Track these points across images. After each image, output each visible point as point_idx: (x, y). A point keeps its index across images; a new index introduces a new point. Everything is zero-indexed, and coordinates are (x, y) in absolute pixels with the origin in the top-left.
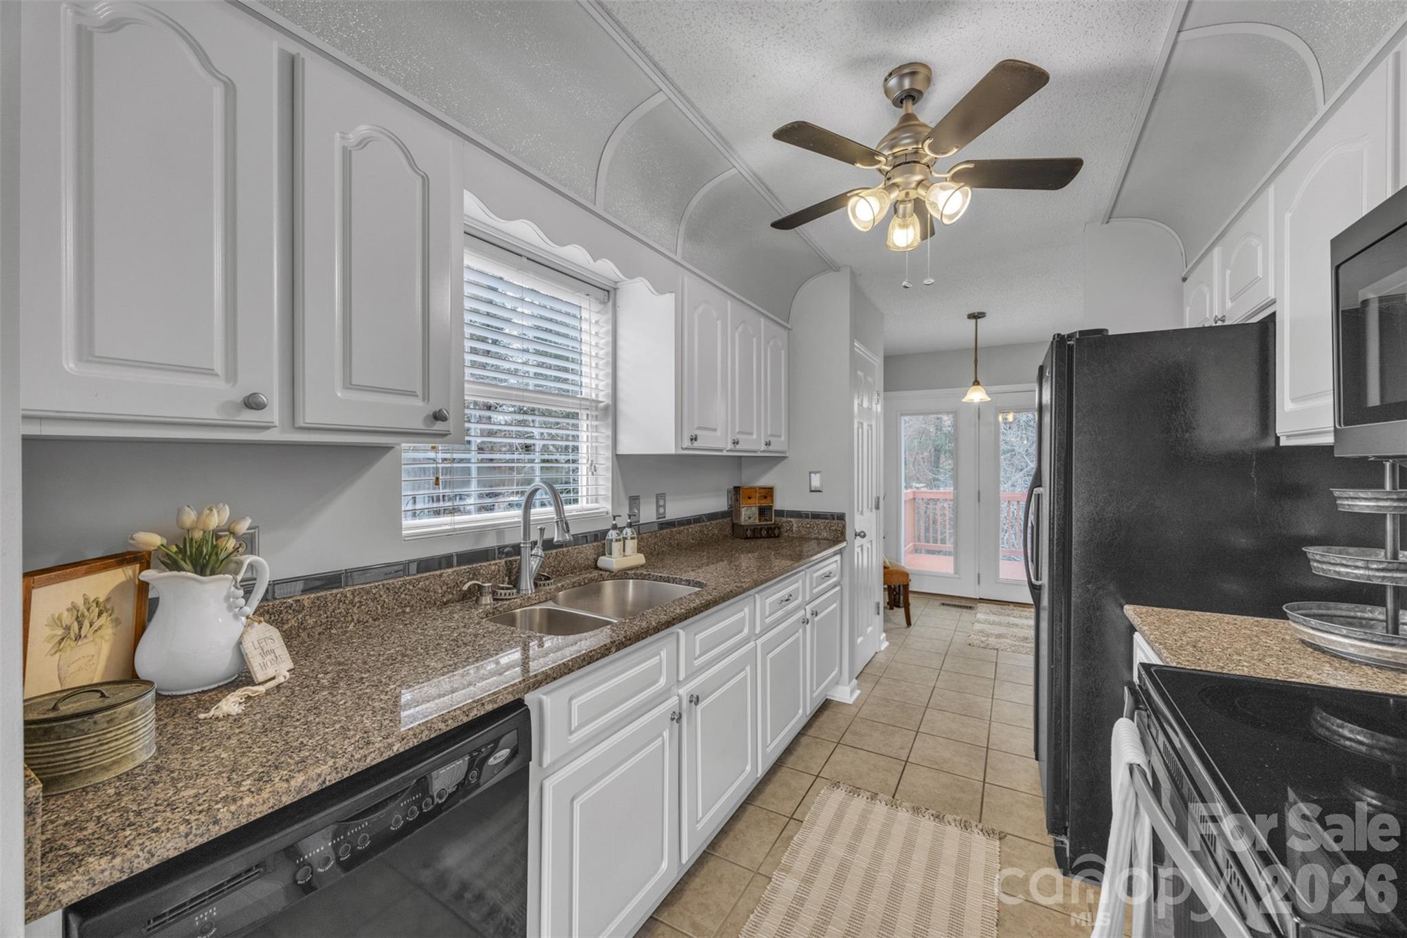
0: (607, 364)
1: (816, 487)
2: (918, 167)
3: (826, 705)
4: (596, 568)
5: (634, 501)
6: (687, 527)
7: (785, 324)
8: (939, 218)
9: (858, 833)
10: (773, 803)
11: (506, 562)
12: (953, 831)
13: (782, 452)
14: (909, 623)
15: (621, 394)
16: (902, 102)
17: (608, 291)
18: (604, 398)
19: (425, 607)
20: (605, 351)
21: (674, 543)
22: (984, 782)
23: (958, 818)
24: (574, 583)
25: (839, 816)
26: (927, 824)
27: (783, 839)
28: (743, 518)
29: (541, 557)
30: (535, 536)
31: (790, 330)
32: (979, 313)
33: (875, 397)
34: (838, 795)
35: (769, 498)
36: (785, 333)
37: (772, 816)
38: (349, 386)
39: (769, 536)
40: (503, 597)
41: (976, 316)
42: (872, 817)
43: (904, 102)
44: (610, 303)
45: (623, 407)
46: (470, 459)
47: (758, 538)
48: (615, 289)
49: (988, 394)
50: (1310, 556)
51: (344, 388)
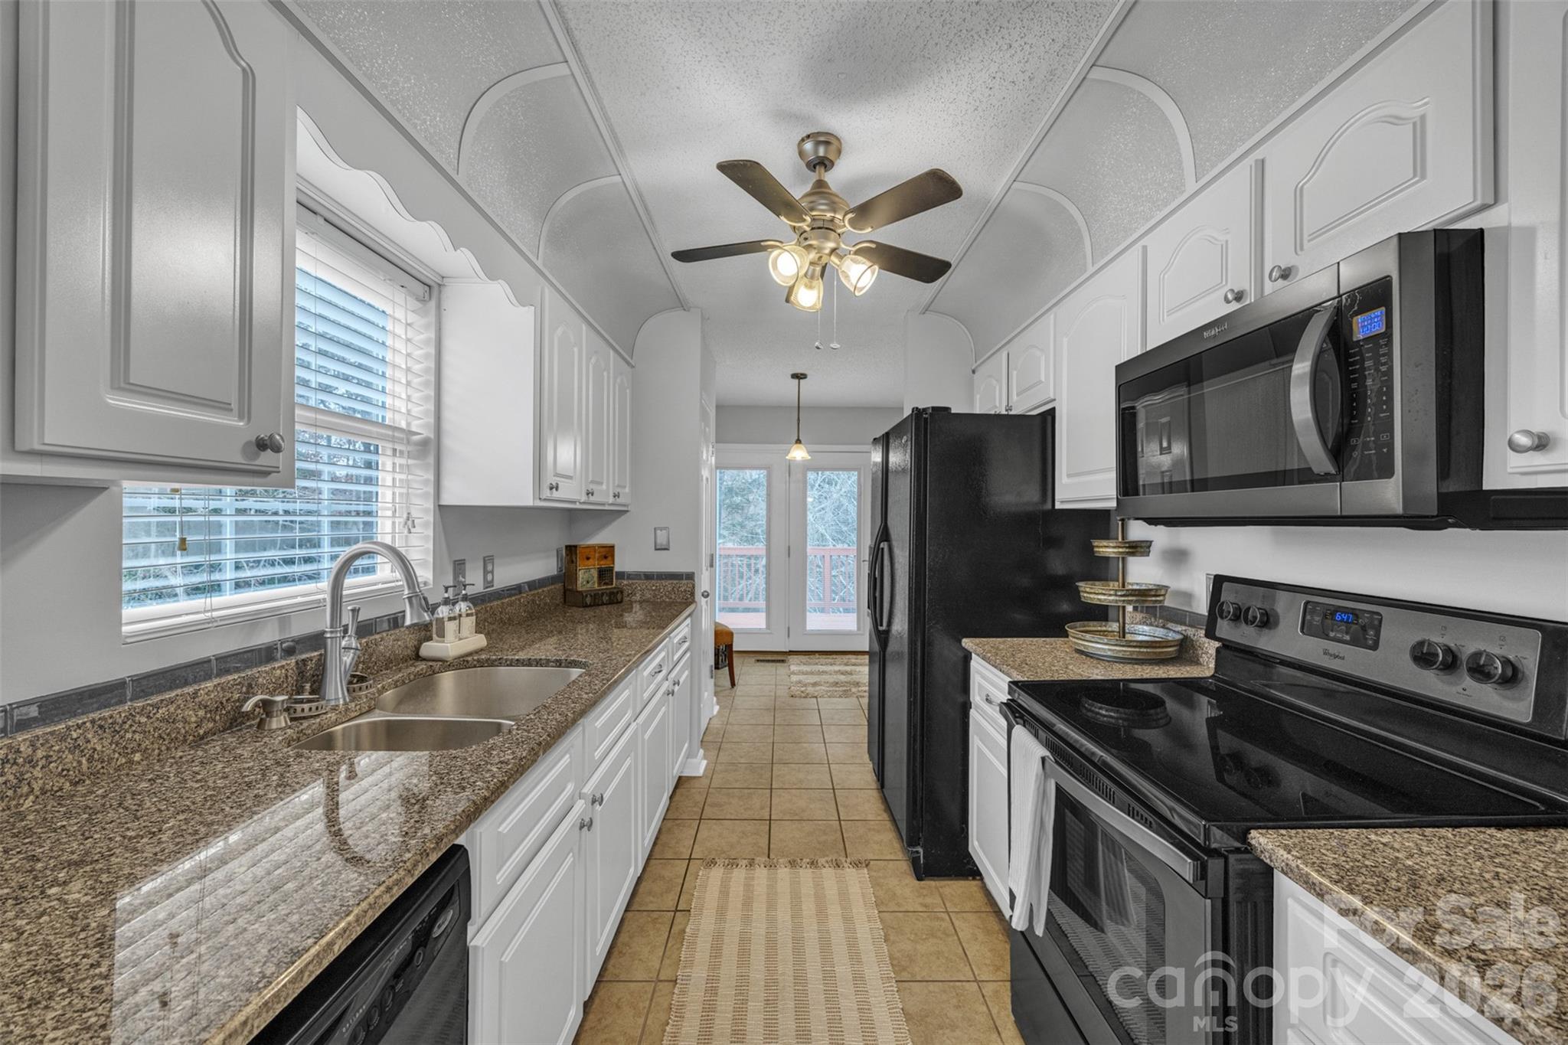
0: (426, 384)
1: (661, 545)
2: (833, 235)
3: (681, 782)
4: (418, 657)
5: (459, 566)
6: (518, 597)
7: (629, 359)
8: (852, 290)
9: (748, 903)
10: (651, 902)
11: (297, 663)
12: (828, 873)
13: (624, 505)
14: (733, 684)
15: (446, 426)
16: (815, 168)
17: (429, 286)
18: (422, 427)
19: (168, 749)
20: (422, 365)
21: (505, 617)
22: (840, 820)
23: (830, 859)
24: (397, 681)
25: (724, 892)
26: (806, 874)
27: (675, 936)
28: (579, 582)
29: (357, 649)
30: (347, 619)
31: (633, 367)
32: (802, 374)
33: (711, 449)
34: (717, 873)
35: (610, 558)
36: (629, 369)
37: (655, 915)
38: (122, 385)
39: (611, 603)
40: (306, 713)
41: (799, 376)
42: (756, 882)
43: (817, 167)
44: (433, 304)
45: (448, 442)
46: (221, 510)
47: (598, 605)
48: (440, 285)
49: (809, 452)
50: (1081, 589)
51: (112, 388)
